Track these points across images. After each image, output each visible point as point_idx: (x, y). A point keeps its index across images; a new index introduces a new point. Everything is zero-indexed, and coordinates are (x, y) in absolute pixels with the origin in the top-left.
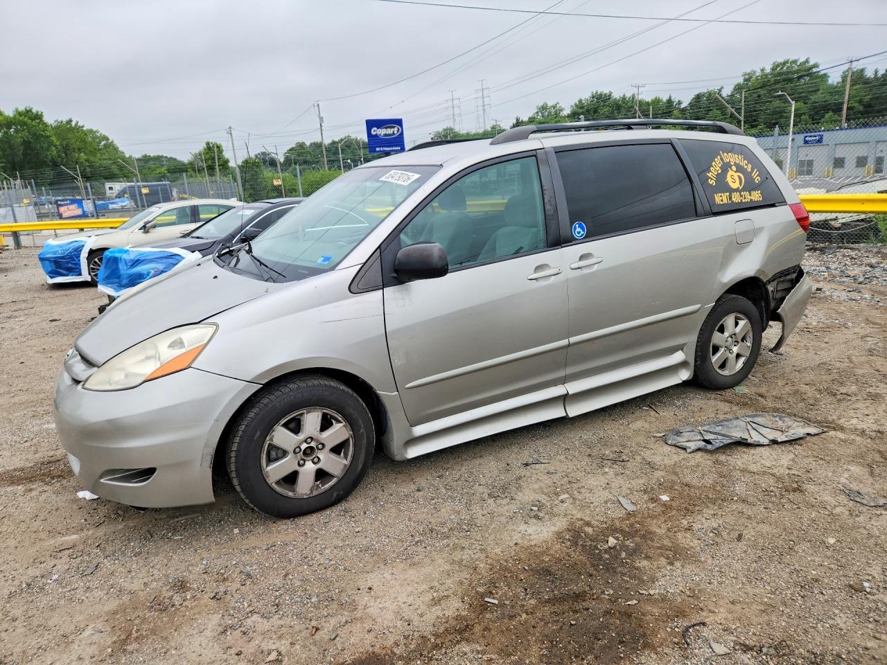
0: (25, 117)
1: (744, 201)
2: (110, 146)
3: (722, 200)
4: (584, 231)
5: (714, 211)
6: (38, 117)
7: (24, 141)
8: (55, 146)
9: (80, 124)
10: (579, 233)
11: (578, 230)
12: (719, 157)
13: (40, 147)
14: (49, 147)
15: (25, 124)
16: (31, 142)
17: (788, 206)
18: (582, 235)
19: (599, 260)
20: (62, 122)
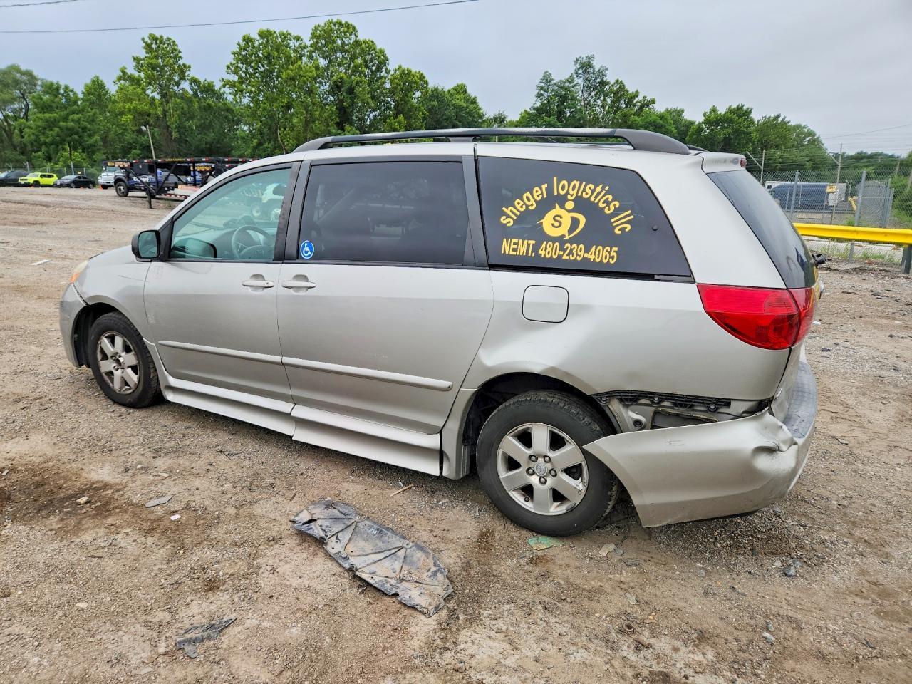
0: (734, 114)
1: (565, 257)
2: (815, 142)
3: (515, 250)
4: (311, 251)
5: (493, 262)
6: (747, 113)
7: (725, 138)
8: (753, 143)
9: (786, 120)
10: (306, 252)
11: (306, 249)
12: (544, 186)
13: (738, 144)
14: (747, 143)
15: (731, 120)
16: (731, 139)
17: (694, 286)
18: (309, 255)
19: (312, 285)
20: (769, 118)
